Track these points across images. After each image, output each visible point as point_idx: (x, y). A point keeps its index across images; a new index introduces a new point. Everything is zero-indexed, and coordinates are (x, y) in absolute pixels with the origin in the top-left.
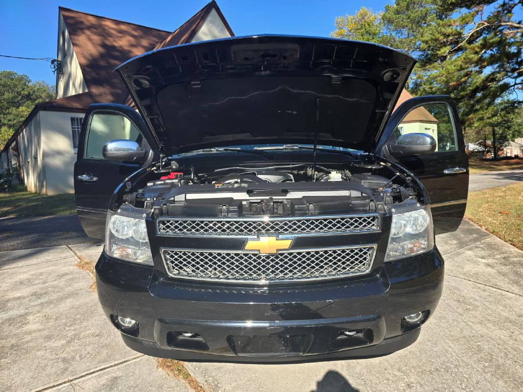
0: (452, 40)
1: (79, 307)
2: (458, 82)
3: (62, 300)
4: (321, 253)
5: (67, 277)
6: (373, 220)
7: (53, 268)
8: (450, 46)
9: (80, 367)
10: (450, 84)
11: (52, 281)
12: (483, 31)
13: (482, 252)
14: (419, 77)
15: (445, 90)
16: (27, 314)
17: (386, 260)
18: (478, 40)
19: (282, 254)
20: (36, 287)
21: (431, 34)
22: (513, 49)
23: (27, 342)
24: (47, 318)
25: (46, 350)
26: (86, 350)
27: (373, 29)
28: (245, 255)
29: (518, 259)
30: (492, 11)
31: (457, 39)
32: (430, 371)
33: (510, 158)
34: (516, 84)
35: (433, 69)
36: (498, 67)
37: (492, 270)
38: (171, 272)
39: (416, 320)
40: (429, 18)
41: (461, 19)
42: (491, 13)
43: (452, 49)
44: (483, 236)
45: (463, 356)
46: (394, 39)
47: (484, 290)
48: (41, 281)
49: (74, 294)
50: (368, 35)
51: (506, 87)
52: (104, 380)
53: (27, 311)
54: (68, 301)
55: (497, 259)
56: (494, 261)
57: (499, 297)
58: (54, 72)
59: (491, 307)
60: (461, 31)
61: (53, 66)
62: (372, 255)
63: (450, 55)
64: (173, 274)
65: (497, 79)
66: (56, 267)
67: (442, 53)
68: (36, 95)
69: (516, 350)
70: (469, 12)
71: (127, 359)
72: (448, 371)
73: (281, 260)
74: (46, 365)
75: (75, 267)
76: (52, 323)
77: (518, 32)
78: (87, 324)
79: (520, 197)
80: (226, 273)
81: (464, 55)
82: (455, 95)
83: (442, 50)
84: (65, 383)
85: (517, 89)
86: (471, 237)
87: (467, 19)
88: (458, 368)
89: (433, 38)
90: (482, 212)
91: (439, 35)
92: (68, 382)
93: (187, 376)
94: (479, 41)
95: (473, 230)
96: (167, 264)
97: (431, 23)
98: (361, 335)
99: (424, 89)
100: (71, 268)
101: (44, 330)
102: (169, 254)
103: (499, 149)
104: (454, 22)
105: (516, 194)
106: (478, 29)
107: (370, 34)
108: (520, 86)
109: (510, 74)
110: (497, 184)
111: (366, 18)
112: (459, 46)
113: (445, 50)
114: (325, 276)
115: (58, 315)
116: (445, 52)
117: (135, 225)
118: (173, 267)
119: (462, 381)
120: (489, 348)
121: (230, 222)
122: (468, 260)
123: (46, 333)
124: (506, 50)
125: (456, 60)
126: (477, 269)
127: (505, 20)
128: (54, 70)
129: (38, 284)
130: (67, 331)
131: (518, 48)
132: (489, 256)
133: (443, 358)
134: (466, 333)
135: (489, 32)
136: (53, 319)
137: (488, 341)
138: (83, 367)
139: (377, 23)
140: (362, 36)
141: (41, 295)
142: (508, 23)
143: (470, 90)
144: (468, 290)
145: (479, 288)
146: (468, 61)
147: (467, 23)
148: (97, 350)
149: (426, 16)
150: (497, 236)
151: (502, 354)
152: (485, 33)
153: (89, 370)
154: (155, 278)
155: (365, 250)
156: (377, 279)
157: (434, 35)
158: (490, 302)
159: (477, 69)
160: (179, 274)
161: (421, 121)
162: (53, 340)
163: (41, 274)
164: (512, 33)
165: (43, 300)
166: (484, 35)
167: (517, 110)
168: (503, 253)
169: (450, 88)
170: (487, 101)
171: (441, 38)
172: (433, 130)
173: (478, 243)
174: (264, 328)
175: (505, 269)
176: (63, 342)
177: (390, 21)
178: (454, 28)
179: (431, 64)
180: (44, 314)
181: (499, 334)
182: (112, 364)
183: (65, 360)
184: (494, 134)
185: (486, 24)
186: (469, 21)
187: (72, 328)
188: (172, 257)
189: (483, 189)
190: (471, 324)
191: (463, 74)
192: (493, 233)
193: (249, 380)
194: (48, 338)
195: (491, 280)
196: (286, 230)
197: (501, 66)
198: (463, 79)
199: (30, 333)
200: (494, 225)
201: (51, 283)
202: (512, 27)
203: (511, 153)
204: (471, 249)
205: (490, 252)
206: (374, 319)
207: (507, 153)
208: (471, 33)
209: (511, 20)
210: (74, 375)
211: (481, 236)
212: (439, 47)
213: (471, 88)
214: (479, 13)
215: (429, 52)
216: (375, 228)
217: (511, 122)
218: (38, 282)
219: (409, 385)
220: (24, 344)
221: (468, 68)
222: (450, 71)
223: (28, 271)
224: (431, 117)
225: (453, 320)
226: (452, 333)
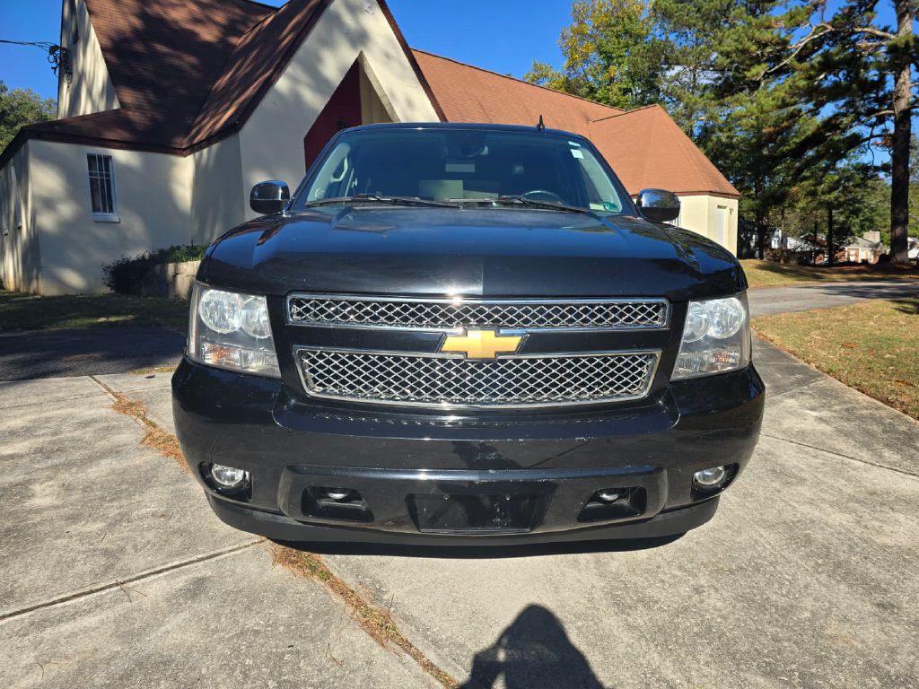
0: (771, 52)
1: (124, 473)
2: (777, 128)
3: (91, 462)
4: (569, 361)
5: (98, 426)
6: (656, 310)
7: (70, 410)
8: (767, 64)
9: (137, 562)
10: (764, 131)
11: (70, 432)
12: (823, 40)
13: (811, 400)
14: (711, 118)
15: (754, 140)
16: (29, 482)
17: (674, 377)
18: (814, 56)
19: (503, 361)
20: (41, 440)
21: (736, 41)
22: (872, 75)
23: (35, 525)
24: (67, 488)
25: (71, 537)
26: (143, 538)
27: (636, 28)
28: (440, 360)
29: (869, 412)
30: (842, 7)
31: (779, 51)
32: (729, 570)
33: (855, 264)
34: (872, 136)
35: (735, 104)
36: (845, 105)
37: (828, 427)
38: (312, 389)
39: (715, 482)
40: (733, 14)
41: (788, 16)
42: (840, 9)
43: (770, 69)
44: (813, 377)
45: (782, 550)
46: (672, 47)
47: (815, 457)
48: (50, 430)
49: (115, 452)
50: (628, 35)
51: (856, 141)
52: (181, 582)
53: (28, 477)
54: (104, 463)
55: (835, 411)
56: (830, 414)
57: (839, 466)
58: (55, 69)
59: (826, 480)
60: (787, 38)
61: (52, 58)
62: (652, 368)
63: (767, 80)
64: (314, 391)
65: (841, 126)
66: (75, 410)
67: (753, 76)
68: (16, 116)
69: (866, 541)
70: (803, 6)
71: (218, 551)
72: (759, 570)
73: (502, 371)
74: (74, 560)
75: (109, 410)
76: (76, 496)
77: (882, 46)
78: (141, 499)
79: (872, 323)
80: (408, 391)
81: (789, 82)
82: (770, 152)
83: (754, 70)
84: (110, 586)
85: (873, 144)
86: (793, 378)
87: (799, 18)
88: (774, 567)
89: (740, 47)
90: (810, 342)
91: (750, 44)
92: (117, 585)
93: (326, 576)
94: (816, 58)
95: (796, 367)
96: (304, 374)
97: (736, 22)
98: (625, 502)
99: (718, 137)
100: (104, 412)
101: (64, 507)
102: (309, 357)
103: (837, 247)
104: (777, 21)
105: (865, 317)
106: (816, 36)
107: (631, 36)
108: (879, 140)
109: (863, 119)
110: (834, 303)
111: (625, 7)
112: (781, 65)
113: (759, 71)
114: (573, 401)
115: (86, 484)
116: (758, 74)
117: (247, 307)
118: (314, 379)
119: (781, 585)
120: (824, 538)
121: (417, 304)
122: (789, 412)
123: (67, 511)
124: (861, 75)
125: (775, 90)
126: (803, 426)
127: (862, 24)
128: (54, 65)
129: (43, 435)
130: (106, 508)
131: (880, 74)
132: (823, 407)
133: (750, 553)
134: (789, 516)
135: (835, 43)
136: (78, 490)
137: (822, 528)
138: (141, 562)
139: (644, 16)
140: (617, 38)
141: (52, 452)
142: (866, 29)
143: (796, 143)
144: (790, 456)
145: (807, 453)
146: (796, 92)
147: (798, 25)
148: (164, 538)
149: (728, 9)
150: (836, 378)
151: (845, 548)
152: (828, 44)
153: (153, 567)
154: (283, 399)
155: (640, 360)
156: (659, 408)
157: (741, 43)
158: (825, 474)
159: (810, 106)
160: (324, 392)
161: (712, 193)
162: (83, 523)
163: (48, 420)
164: (871, 46)
165: (56, 461)
166: (826, 47)
167: (870, 183)
168: (845, 403)
169: (764, 138)
170: (823, 164)
171: (754, 48)
172: (731, 210)
173: (806, 388)
174: (471, 483)
175: (847, 426)
176: (100, 525)
177: (667, 15)
178: (776, 32)
179: (732, 94)
180: (61, 483)
181: (839, 518)
182: (194, 558)
183: (106, 553)
184: (831, 222)
185: (830, 28)
186: (802, 22)
187: (116, 504)
188: (314, 361)
189: (811, 308)
190: (795, 504)
191: (785, 115)
192: (828, 373)
193: (434, 582)
194: (74, 518)
195: (826, 441)
196: (512, 321)
197: (849, 105)
198: (785, 124)
199: (39, 511)
200: (830, 362)
201: (69, 435)
202: (872, 37)
203: (857, 255)
204: (792, 397)
205: (824, 401)
206: (650, 473)
207: (849, 255)
208: (803, 44)
209: (871, 23)
210: (126, 575)
211: (809, 377)
212: (747, 65)
213: (797, 140)
214: (819, 9)
215: (731, 74)
216: (660, 323)
217: (859, 203)
218: (43, 432)
219: (696, 590)
220: (30, 528)
221: (795, 103)
222: (765, 108)
223: (23, 415)
224: (728, 186)
225: (766, 498)
226: (765, 517)
